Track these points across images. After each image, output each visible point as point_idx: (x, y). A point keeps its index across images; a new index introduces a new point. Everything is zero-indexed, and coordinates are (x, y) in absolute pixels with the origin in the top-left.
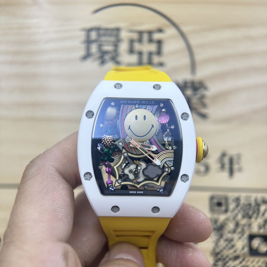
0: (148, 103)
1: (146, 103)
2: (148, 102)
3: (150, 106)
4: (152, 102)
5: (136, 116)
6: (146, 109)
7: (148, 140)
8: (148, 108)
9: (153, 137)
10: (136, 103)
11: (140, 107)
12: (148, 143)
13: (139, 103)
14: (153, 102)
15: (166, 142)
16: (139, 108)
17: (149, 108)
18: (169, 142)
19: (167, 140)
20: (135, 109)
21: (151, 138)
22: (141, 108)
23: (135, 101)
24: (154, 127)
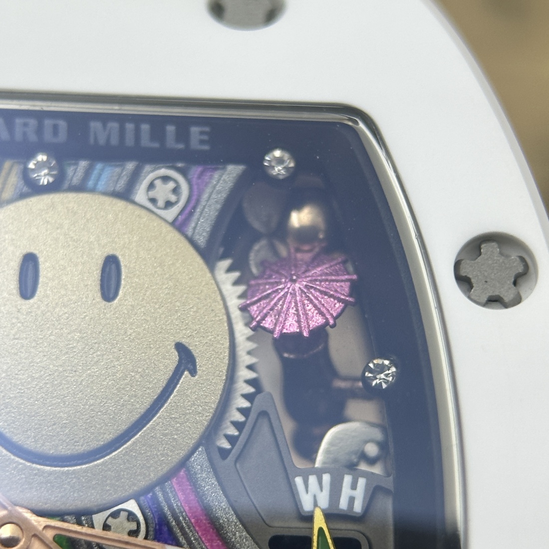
0: (146, 141)
1: (130, 141)
2: (145, 127)
3: (163, 171)
4: (183, 135)
5: (30, 263)
6: (125, 195)
7: (136, 497)
8: (151, 186)
9: (188, 470)
10: (33, 137)
11: (76, 181)
12: (133, 526)
13: (62, 136)
14: (195, 130)
15: (319, 522)
16: (66, 185)
17: (163, 191)
18: (347, 517)
19: (324, 501)
20: (22, 196)
21: (162, 481)
22: (80, 188)
23: (18, 121)
24: (193, 372)
